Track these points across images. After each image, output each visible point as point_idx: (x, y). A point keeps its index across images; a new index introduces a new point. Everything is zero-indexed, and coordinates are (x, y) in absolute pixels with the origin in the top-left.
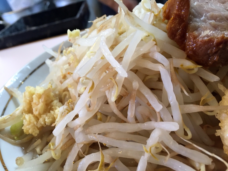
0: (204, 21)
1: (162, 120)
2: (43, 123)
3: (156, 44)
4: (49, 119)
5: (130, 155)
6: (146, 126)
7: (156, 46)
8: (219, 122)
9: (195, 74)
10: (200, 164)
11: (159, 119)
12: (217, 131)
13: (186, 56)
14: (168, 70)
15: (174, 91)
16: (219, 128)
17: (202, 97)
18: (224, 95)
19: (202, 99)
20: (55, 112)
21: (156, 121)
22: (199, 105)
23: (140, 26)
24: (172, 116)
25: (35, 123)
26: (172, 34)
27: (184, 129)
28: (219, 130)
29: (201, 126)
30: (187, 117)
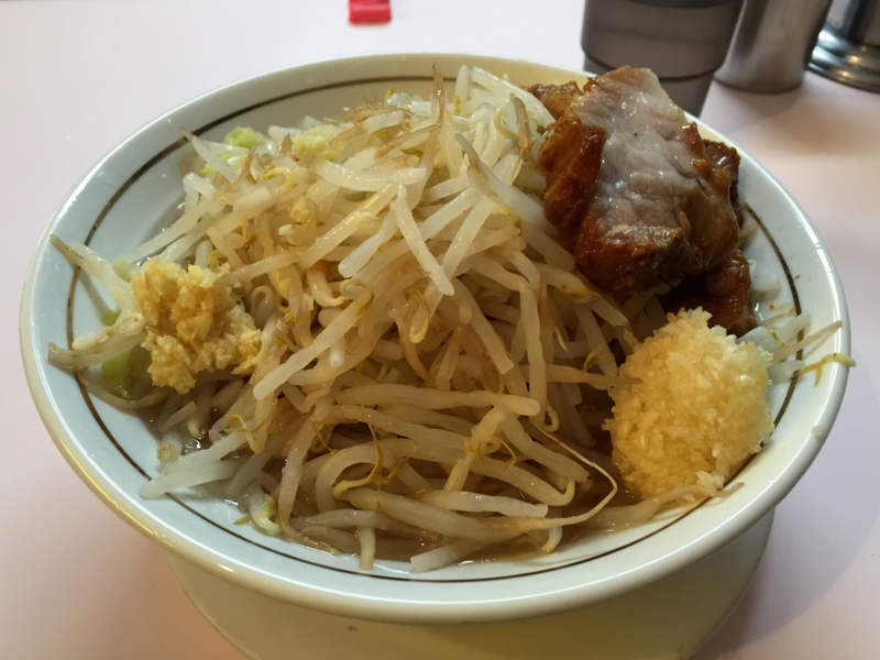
0: (621, 193)
1: (506, 392)
2: (208, 363)
3: (520, 234)
4: (225, 353)
5: (433, 455)
6: (473, 399)
7: (520, 238)
8: (613, 404)
9: (585, 305)
10: (567, 480)
11: (502, 389)
12: (606, 420)
13: (573, 266)
14: (534, 292)
15: (541, 337)
16: (611, 416)
17: (590, 351)
18: (632, 353)
19: (590, 357)
20: (238, 338)
21: (495, 391)
22: (581, 368)
23: (497, 196)
24: (528, 385)
25: (188, 361)
26: (554, 214)
27: (546, 413)
28: (610, 420)
29: (578, 407)
30: (556, 390)
